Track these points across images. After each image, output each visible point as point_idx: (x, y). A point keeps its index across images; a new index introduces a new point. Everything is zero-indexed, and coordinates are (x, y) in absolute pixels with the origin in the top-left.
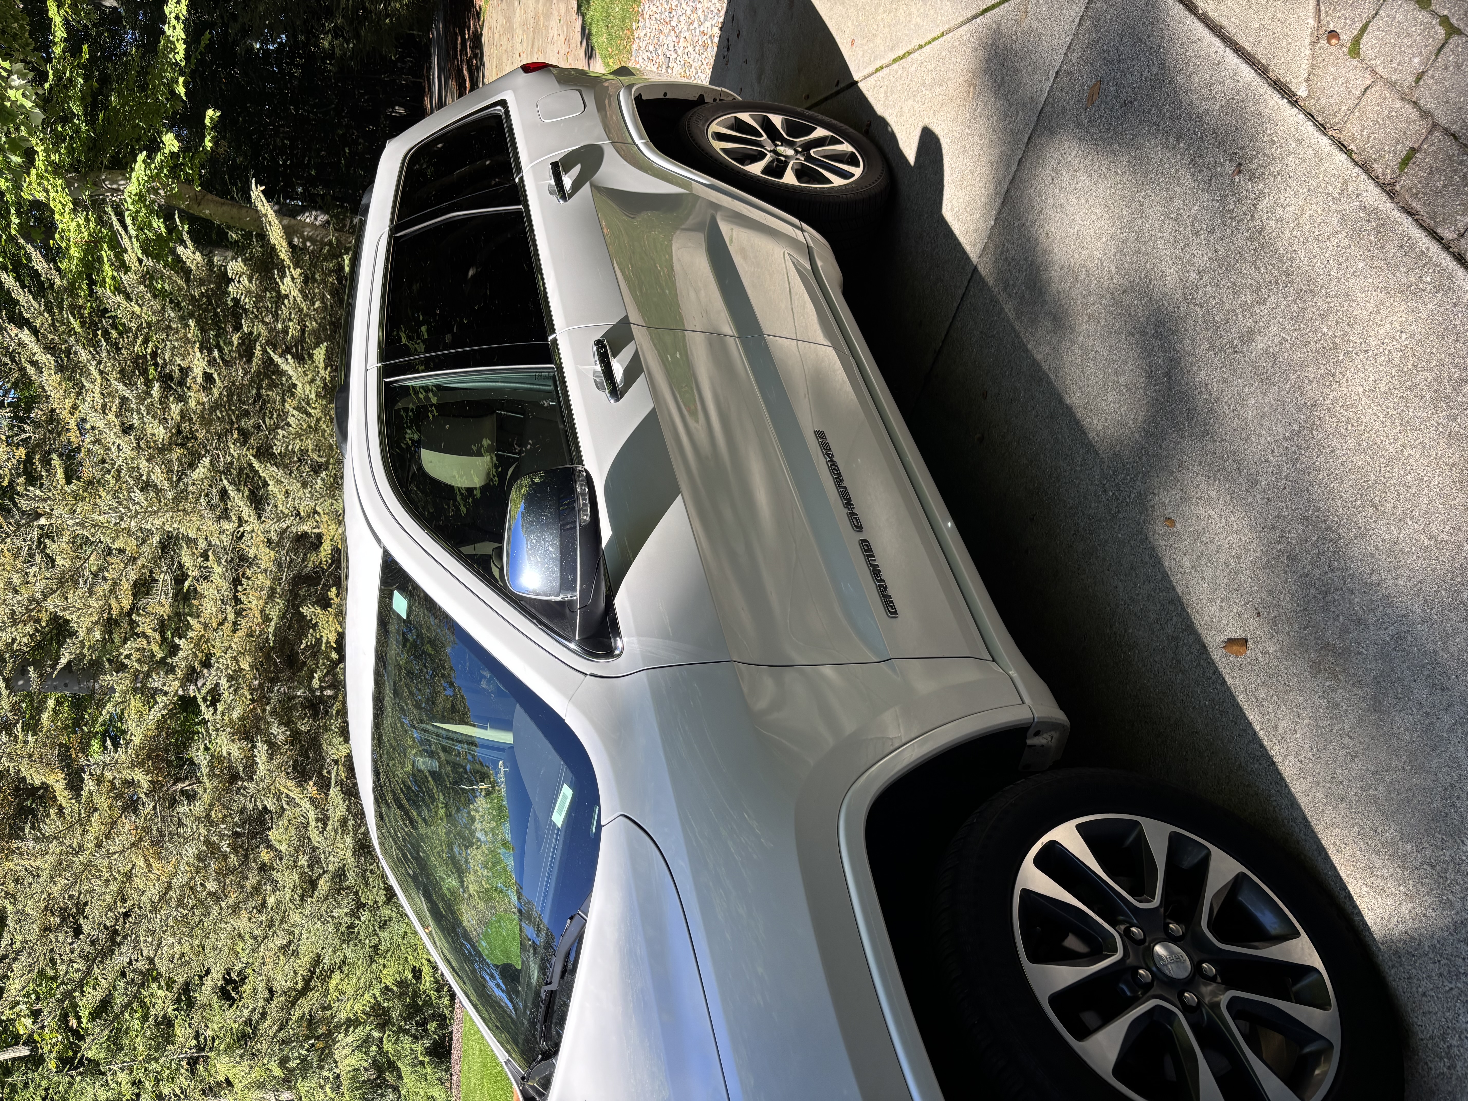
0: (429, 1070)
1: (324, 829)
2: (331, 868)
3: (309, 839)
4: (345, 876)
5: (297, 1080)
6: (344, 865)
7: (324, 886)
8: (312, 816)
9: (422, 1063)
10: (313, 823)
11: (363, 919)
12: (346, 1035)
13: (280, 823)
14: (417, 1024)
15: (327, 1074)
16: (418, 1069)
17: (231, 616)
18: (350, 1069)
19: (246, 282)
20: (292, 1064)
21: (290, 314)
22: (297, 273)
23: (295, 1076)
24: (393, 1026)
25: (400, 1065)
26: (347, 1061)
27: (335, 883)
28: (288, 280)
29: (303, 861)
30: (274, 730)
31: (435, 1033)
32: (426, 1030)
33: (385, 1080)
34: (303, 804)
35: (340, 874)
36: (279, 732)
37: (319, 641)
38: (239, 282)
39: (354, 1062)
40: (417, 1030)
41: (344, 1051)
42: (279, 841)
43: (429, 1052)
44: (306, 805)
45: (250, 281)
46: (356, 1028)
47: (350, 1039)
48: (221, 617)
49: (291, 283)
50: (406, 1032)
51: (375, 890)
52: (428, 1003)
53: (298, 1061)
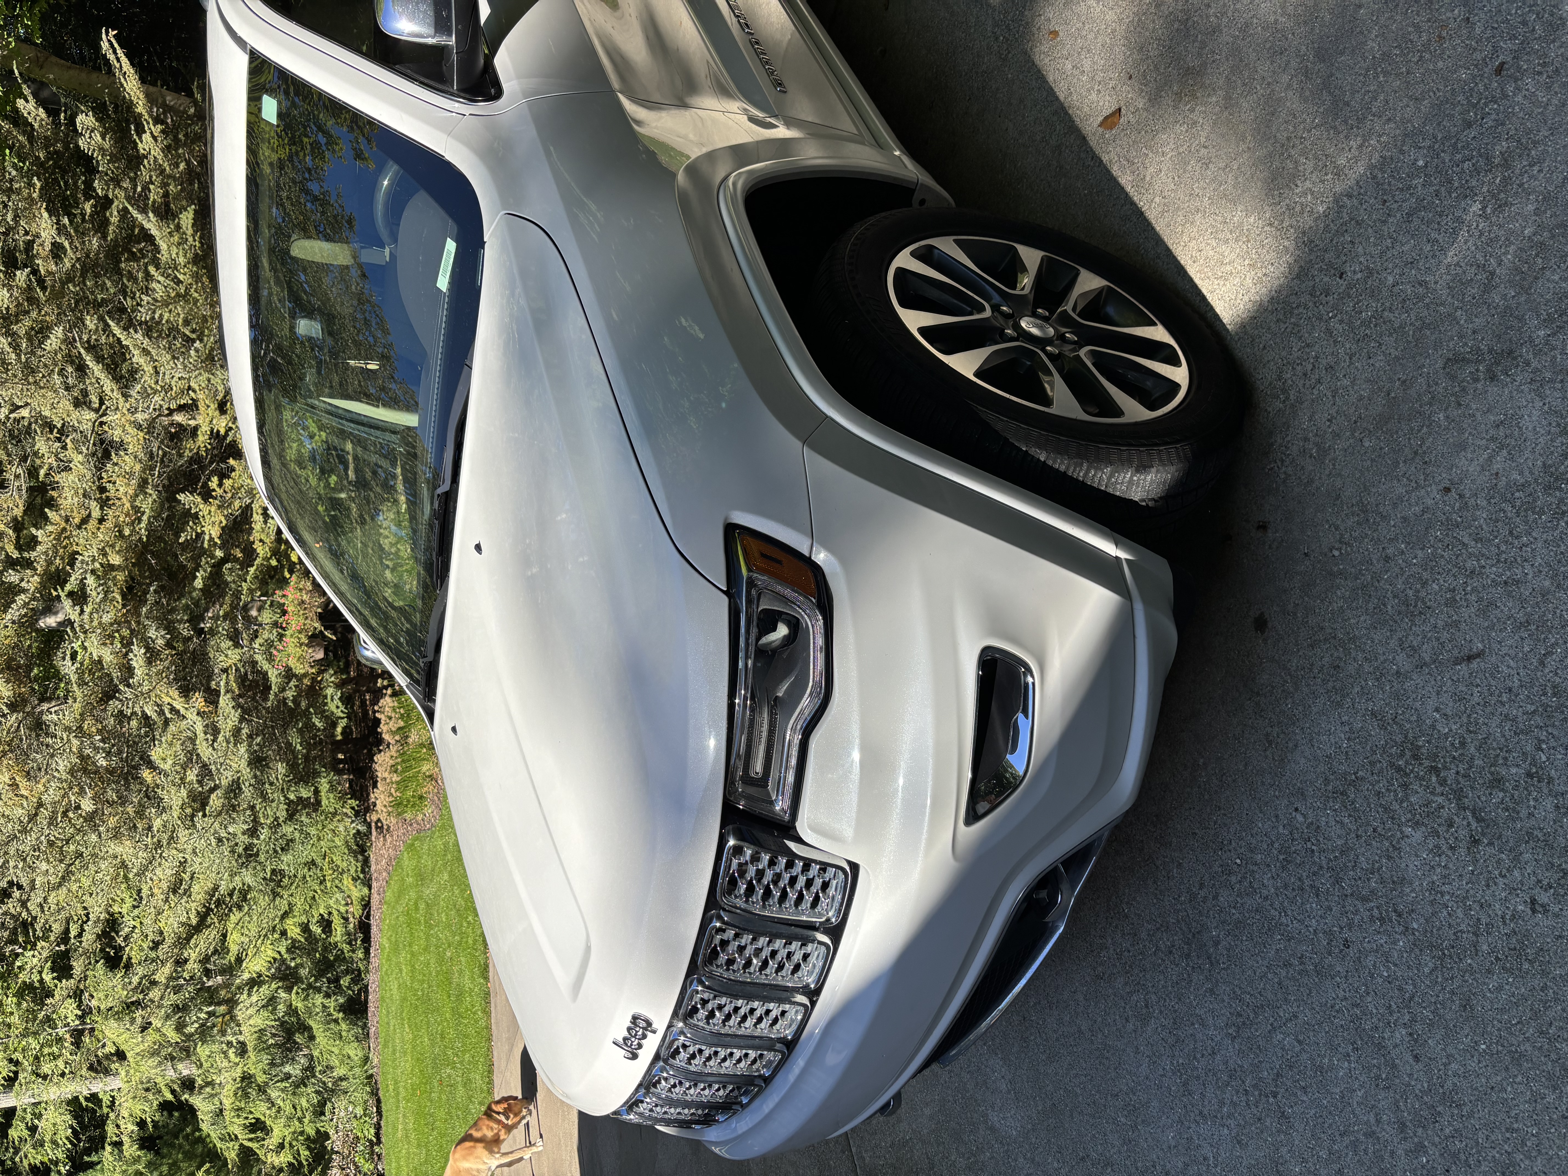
0: (344, 1026)
1: (214, 741)
2: (224, 782)
3: (198, 755)
4: (240, 789)
5: (196, 1045)
6: (239, 778)
7: (216, 801)
8: (199, 728)
9: (336, 1021)
10: (201, 736)
11: (262, 837)
12: (249, 995)
13: (163, 739)
14: (329, 981)
15: (229, 1038)
16: (332, 1026)
17: (96, 513)
18: (257, 1029)
19: (99, 138)
20: (190, 1029)
21: (151, 177)
22: (157, 129)
23: (194, 1041)
24: (303, 983)
25: (311, 1023)
26: (252, 1022)
27: (229, 799)
28: (147, 137)
29: (192, 776)
30: (152, 633)
31: (349, 988)
32: (339, 987)
33: (296, 1043)
34: (189, 715)
35: (235, 789)
36: (157, 635)
37: (199, 536)
38: (90, 137)
39: (260, 1021)
40: (329, 987)
41: (248, 1012)
42: (164, 759)
43: (342, 1008)
44: (192, 716)
45: (104, 139)
46: (260, 987)
47: (254, 998)
48: (84, 513)
49: (150, 139)
50: (318, 990)
51: (274, 805)
52: (340, 958)
53: (196, 1025)
